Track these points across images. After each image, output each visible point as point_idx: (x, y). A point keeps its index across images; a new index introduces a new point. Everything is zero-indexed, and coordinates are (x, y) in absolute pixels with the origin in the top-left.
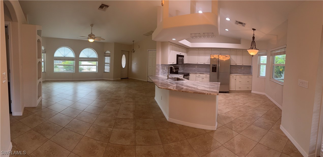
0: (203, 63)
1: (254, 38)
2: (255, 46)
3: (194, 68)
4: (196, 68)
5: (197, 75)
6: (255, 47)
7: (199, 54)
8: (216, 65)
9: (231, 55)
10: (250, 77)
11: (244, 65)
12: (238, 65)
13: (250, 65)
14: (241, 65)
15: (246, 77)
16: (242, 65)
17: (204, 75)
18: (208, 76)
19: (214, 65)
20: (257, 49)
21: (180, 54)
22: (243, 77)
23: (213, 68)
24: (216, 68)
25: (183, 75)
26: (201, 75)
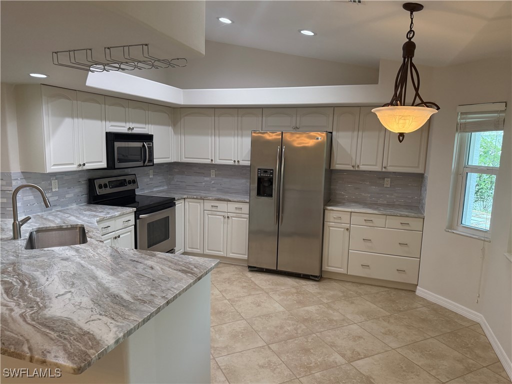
0: (231, 163)
1: (409, 48)
2: (417, 89)
3: (206, 179)
4: (212, 178)
5: (208, 205)
6: (417, 94)
7: (217, 130)
8: (272, 172)
9: (338, 131)
10: (415, 224)
11: (390, 169)
12: (362, 168)
13: (420, 170)
14: (378, 168)
15: (394, 222)
16: (380, 170)
17: (232, 207)
18: (246, 208)
19: (265, 171)
20: (424, 104)
21: (129, 129)
22: (379, 221)
23: (260, 180)
24: (271, 181)
25: (135, 209)
26: (222, 206)
